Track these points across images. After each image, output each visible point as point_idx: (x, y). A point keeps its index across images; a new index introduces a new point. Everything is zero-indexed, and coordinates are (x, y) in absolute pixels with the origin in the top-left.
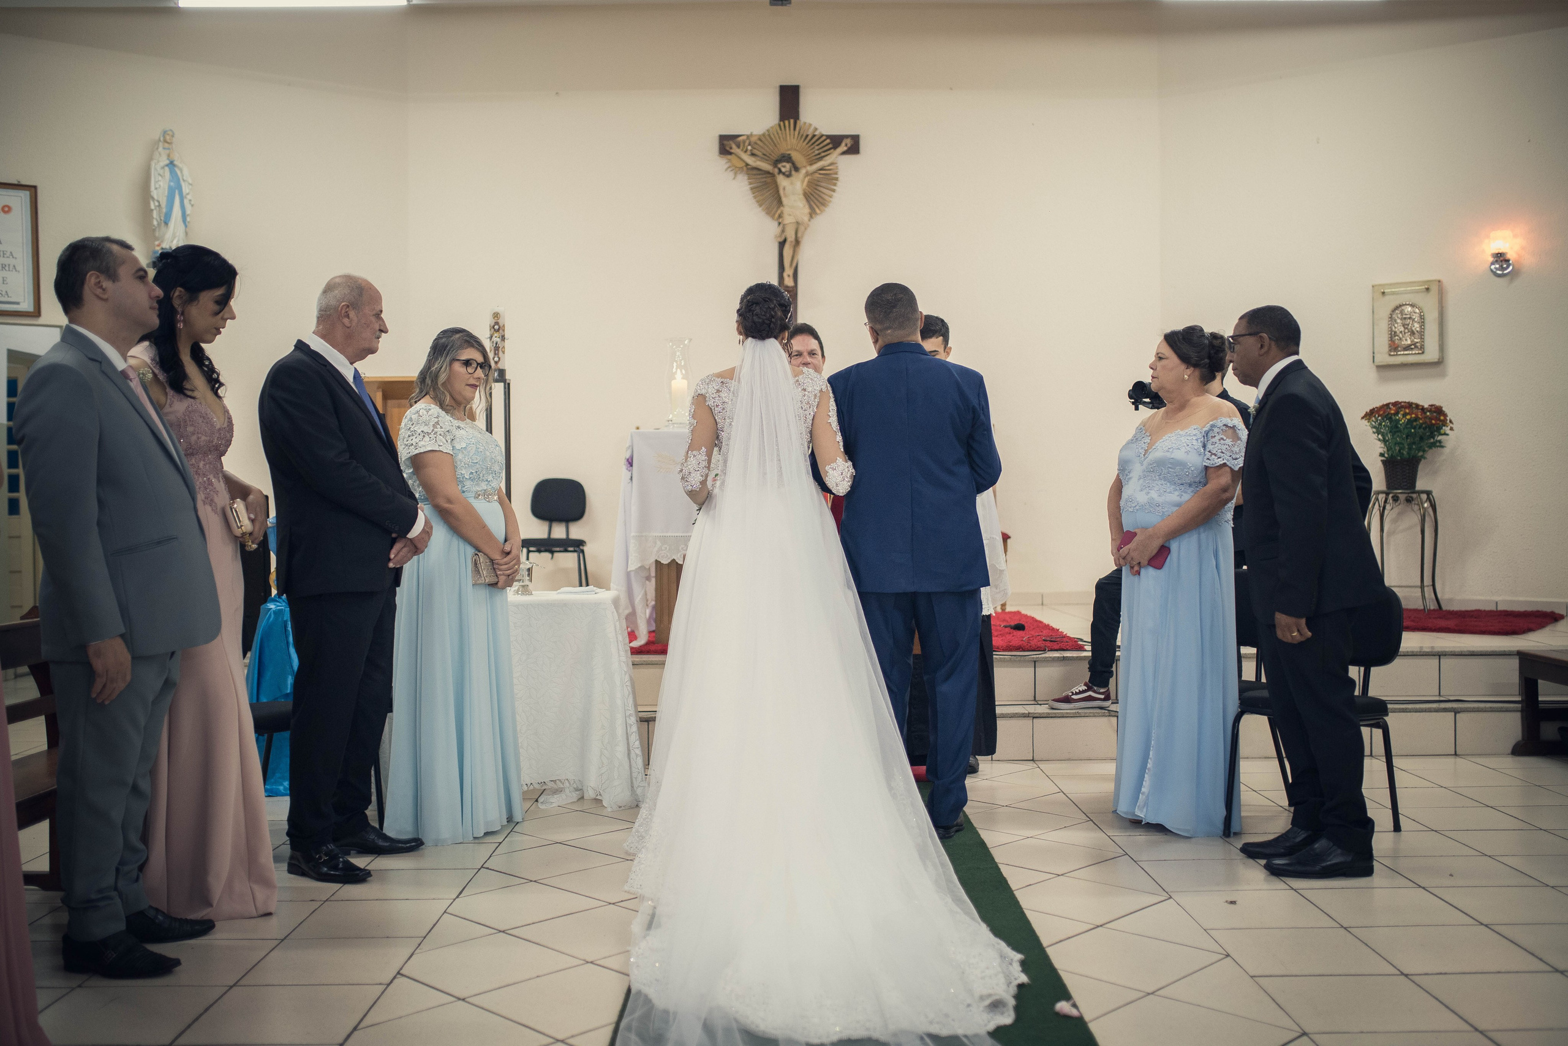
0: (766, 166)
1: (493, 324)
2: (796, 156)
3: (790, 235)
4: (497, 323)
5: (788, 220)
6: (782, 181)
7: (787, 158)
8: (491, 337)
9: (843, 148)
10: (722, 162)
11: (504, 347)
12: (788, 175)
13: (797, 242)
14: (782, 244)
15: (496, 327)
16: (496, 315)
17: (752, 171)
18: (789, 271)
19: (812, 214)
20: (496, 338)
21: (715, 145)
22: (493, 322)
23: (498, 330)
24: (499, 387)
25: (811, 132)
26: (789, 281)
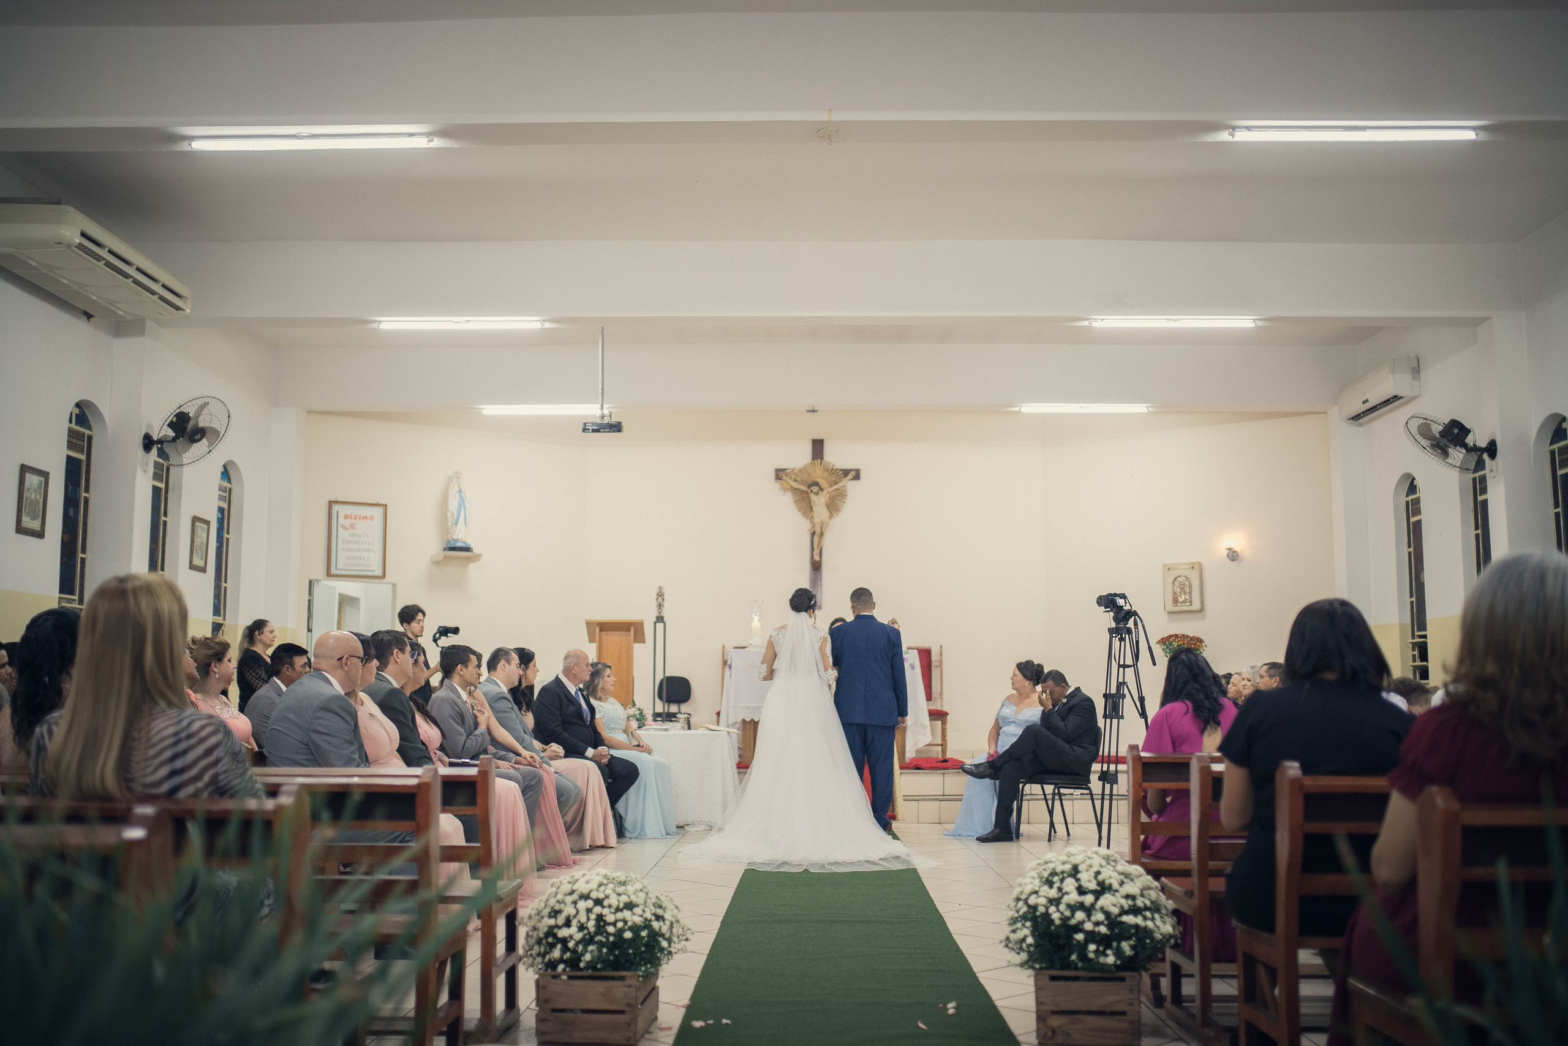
0: (804, 488)
2: (822, 482)
3: (818, 529)
4: (660, 592)
5: (817, 520)
6: (813, 497)
7: (816, 484)
8: (657, 599)
9: (850, 476)
10: (777, 485)
11: (664, 605)
12: (817, 494)
13: (822, 534)
14: (813, 534)
15: (660, 594)
16: (660, 588)
17: (795, 491)
18: (816, 552)
19: (831, 516)
20: (660, 600)
21: (773, 475)
22: (658, 591)
23: (661, 596)
24: (660, 626)
25: (830, 467)
26: (817, 558)
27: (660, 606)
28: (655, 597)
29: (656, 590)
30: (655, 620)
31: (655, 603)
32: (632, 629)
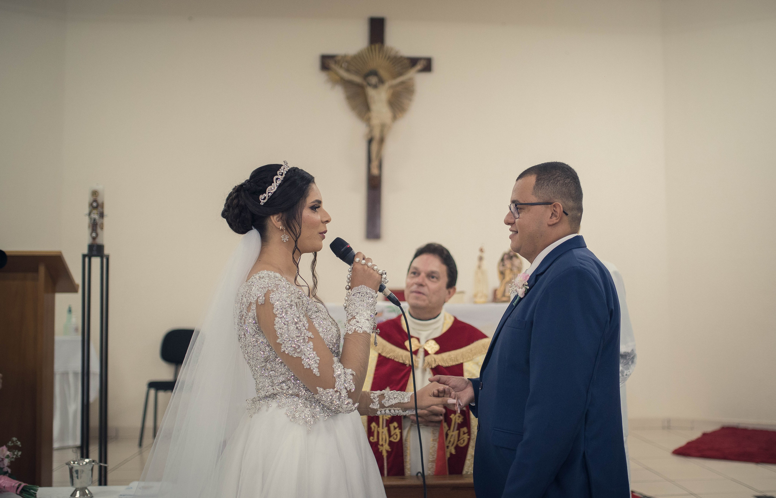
0: (357, 79)
1: (91, 201)
2: (383, 73)
3: (377, 134)
4: (95, 201)
5: (375, 121)
6: (371, 92)
7: (374, 73)
8: (90, 214)
9: (419, 67)
10: (322, 77)
11: (102, 224)
12: (375, 87)
13: (382, 141)
14: (370, 141)
15: (95, 204)
16: (95, 193)
17: (346, 84)
18: (375, 163)
19: (395, 118)
20: (95, 216)
21: (317, 63)
22: (92, 199)
23: (96, 208)
24: (96, 261)
25: (393, 53)
26: (375, 171)
27: (95, 226)
28: (87, 210)
29: (87, 199)
30: (86, 251)
31: (86, 221)
32: (42, 270)
